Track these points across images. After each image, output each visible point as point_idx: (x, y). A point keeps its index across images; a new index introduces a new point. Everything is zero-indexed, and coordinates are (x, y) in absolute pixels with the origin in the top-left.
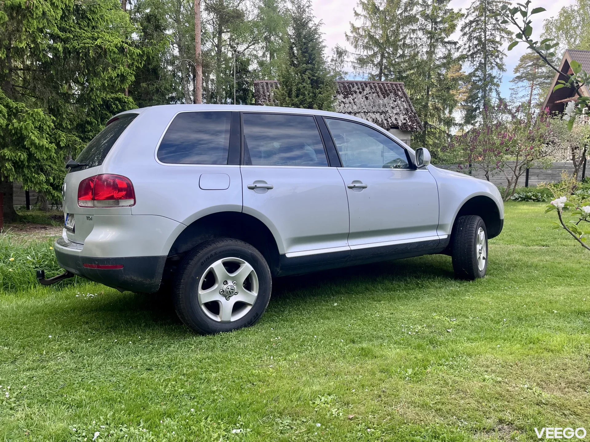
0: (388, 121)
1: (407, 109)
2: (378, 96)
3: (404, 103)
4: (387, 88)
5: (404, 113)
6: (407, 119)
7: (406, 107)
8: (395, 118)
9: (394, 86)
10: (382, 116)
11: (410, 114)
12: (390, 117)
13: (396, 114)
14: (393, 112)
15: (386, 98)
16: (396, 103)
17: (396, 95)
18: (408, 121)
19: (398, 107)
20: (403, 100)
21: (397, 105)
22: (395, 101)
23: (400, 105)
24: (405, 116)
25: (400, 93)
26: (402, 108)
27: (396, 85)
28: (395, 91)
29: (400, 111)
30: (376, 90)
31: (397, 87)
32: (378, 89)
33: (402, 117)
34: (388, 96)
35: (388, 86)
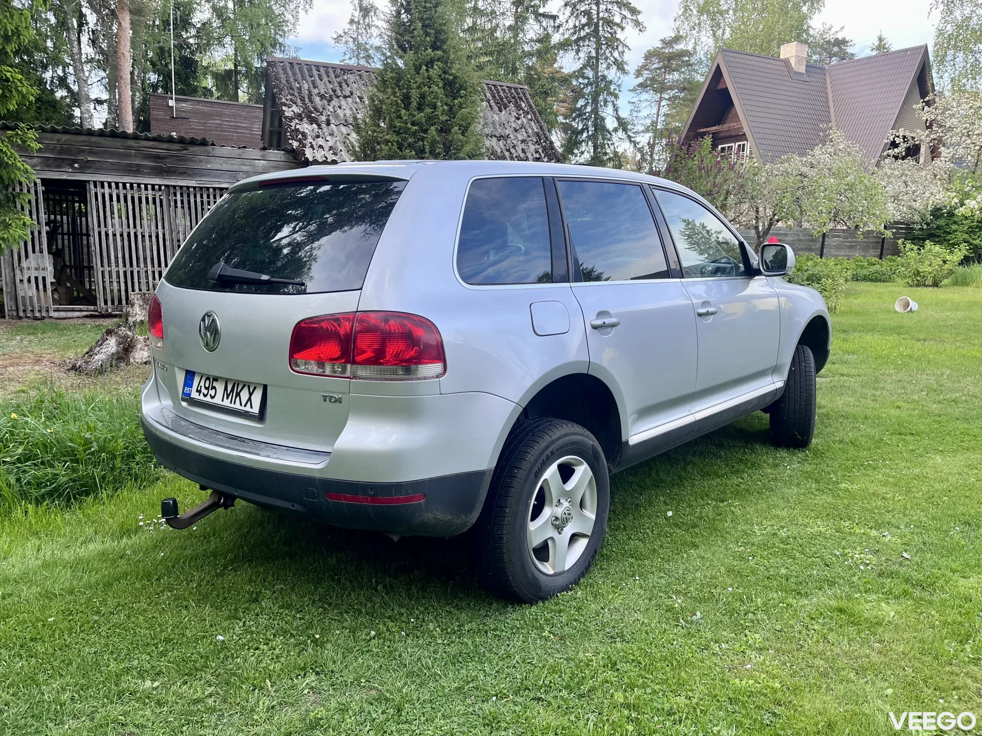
0: (511, 153)
1: (537, 134)
2: (491, 106)
3: (533, 123)
4: (502, 94)
5: (535, 140)
6: (540, 150)
7: (536, 130)
8: (522, 149)
9: (513, 91)
10: (501, 142)
11: (544, 144)
12: (514, 147)
13: (523, 141)
14: (516, 138)
15: (504, 112)
16: (519, 122)
17: (519, 107)
18: (543, 155)
19: (523, 130)
20: (529, 117)
21: (522, 126)
22: (518, 119)
23: (527, 126)
24: (537, 146)
25: (523, 105)
26: (530, 131)
27: (516, 89)
28: (516, 100)
29: (528, 136)
30: (486, 96)
31: (518, 94)
32: (488, 95)
33: (532, 148)
34: (505, 109)
35: (504, 91)
